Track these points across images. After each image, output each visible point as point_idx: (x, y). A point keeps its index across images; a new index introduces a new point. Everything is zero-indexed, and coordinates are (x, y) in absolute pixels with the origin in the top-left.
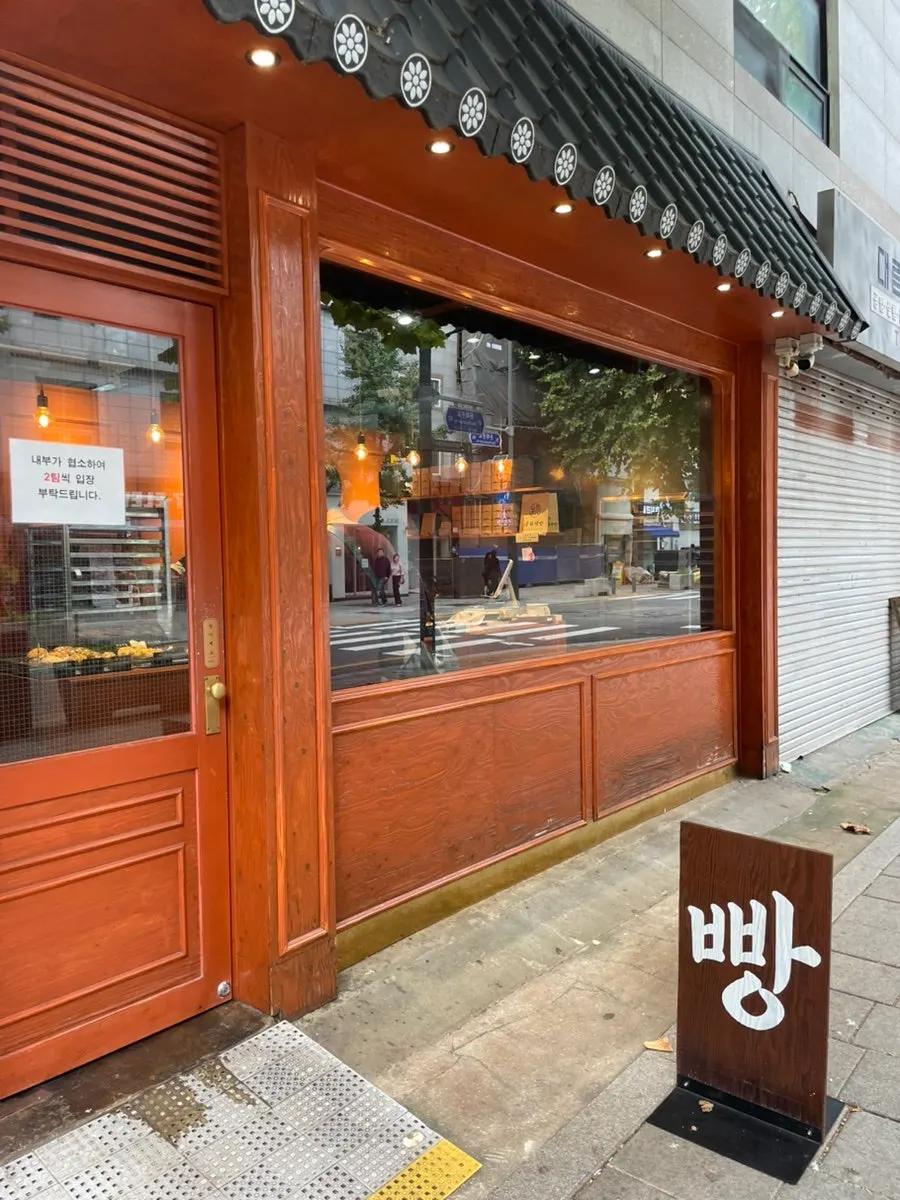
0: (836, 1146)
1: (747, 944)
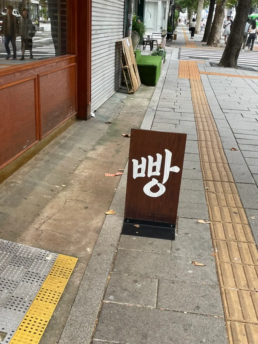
0: (179, 228)
1: (154, 169)
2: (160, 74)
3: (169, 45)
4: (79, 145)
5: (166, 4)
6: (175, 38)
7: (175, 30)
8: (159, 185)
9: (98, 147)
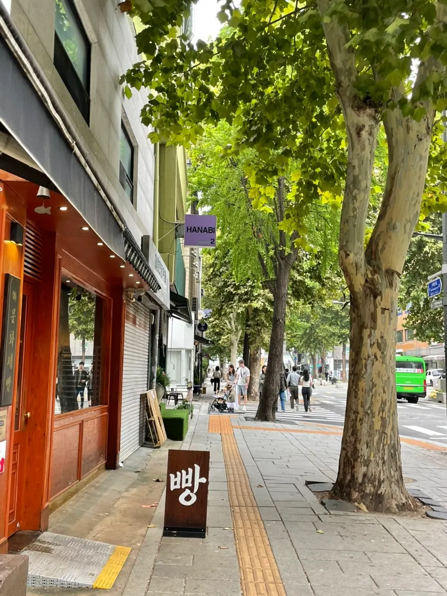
0: (208, 533)
1: (187, 481)
2: (187, 429)
3: (197, 400)
4: (113, 488)
5: (191, 353)
6: (204, 392)
7: (205, 382)
8: (191, 494)
9: (131, 489)
